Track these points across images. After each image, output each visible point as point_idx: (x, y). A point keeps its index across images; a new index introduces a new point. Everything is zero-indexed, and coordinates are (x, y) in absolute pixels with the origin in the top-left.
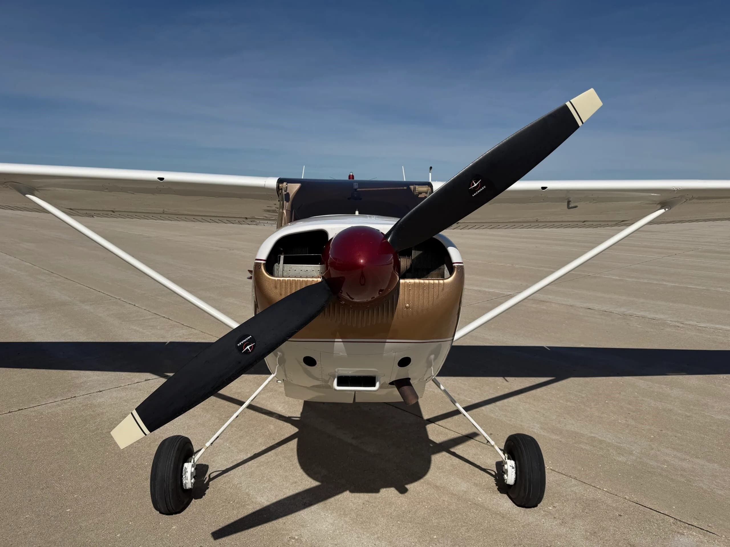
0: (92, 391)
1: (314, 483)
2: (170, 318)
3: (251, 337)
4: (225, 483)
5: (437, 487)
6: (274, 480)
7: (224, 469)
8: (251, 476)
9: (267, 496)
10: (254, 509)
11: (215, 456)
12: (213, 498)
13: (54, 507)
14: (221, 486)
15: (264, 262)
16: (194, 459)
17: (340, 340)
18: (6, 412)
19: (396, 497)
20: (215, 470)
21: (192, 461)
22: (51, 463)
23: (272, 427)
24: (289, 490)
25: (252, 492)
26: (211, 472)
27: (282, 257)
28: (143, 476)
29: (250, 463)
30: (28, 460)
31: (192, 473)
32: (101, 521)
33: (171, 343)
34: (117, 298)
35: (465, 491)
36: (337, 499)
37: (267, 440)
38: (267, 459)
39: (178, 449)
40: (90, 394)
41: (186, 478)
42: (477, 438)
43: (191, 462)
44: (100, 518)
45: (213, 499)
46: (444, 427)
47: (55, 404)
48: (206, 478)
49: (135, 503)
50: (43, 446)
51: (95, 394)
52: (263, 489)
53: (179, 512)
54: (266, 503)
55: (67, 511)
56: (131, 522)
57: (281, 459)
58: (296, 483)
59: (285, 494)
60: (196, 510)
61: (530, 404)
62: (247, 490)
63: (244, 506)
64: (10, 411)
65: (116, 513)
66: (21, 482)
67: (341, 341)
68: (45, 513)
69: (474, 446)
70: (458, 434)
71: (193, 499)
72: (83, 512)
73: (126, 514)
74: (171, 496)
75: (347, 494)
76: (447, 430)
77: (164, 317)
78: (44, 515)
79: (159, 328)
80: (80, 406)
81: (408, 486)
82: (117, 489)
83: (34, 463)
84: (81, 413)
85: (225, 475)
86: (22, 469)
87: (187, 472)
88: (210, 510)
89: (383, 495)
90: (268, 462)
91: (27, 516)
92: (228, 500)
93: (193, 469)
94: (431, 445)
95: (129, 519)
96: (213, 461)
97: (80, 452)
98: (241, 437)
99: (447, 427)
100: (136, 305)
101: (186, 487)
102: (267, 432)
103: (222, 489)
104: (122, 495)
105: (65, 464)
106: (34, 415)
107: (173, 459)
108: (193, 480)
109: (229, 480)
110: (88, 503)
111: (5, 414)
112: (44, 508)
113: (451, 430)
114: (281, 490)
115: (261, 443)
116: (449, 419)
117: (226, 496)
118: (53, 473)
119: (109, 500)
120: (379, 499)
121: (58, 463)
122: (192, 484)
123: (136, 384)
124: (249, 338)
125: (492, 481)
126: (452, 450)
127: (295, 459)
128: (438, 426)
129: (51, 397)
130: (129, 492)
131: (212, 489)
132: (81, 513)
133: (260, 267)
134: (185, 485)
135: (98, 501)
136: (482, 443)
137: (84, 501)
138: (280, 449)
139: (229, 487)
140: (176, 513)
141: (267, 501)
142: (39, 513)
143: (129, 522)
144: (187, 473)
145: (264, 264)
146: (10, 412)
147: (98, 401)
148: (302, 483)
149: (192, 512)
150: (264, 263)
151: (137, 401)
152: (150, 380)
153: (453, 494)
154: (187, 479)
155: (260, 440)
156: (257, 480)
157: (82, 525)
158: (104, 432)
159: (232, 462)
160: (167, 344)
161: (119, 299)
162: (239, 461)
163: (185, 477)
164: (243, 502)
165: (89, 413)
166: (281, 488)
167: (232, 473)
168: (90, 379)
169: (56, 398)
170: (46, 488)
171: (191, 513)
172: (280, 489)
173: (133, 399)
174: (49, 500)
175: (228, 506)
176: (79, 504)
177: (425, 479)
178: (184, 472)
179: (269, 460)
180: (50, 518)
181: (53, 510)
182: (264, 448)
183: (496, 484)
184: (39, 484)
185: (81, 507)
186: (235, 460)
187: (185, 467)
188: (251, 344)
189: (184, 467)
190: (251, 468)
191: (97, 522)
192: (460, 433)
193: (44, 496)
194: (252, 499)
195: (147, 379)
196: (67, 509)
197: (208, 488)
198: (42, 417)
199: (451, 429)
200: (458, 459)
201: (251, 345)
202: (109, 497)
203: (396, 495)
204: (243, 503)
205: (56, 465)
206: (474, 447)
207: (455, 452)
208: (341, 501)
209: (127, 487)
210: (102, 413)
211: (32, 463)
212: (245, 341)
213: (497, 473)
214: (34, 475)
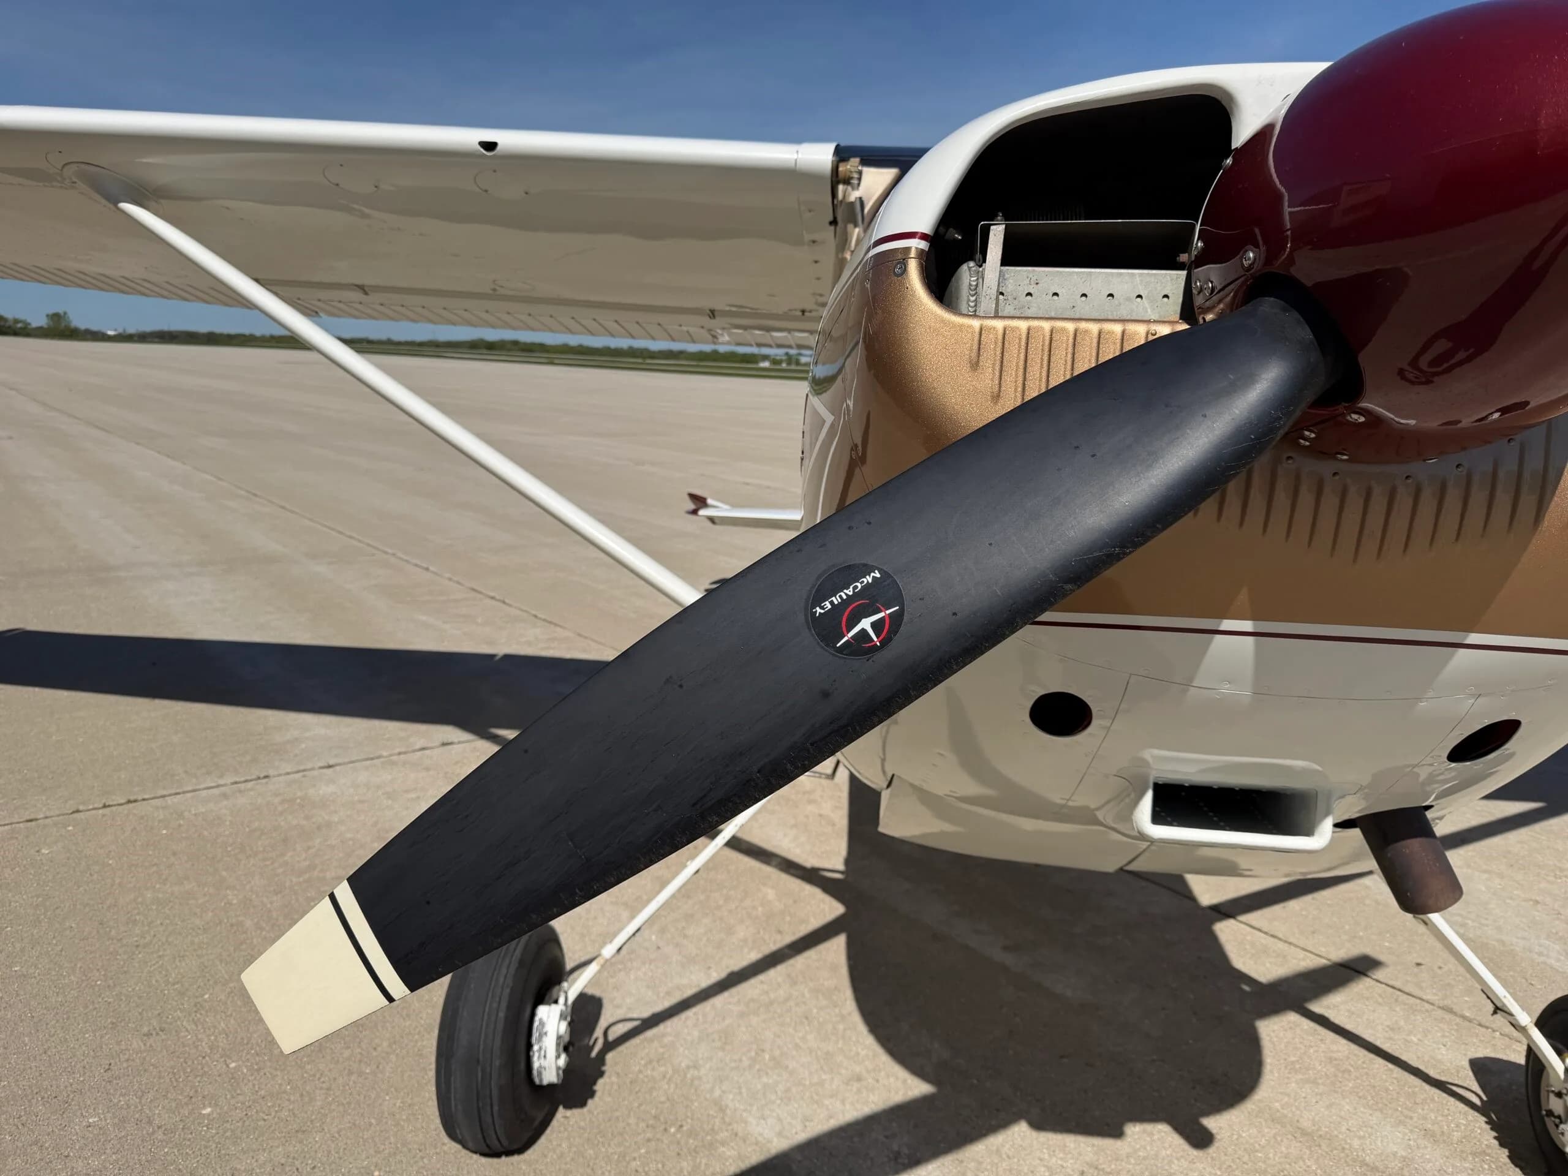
0: (309, 766)
1: (917, 1088)
2: (507, 601)
3: (878, 575)
4: (650, 1061)
5: (1304, 1133)
6: (792, 1065)
7: (646, 1013)
8: (725, 1043)
9: (779, 1119)
10: (743, 1161)
11: (620, 970)
12: (617, 1110)
13: (169, 1095)
14: (640, 1071)
15: (923, 245)
16: (566, 993)
17: (1247, 626)
18: (96, 806)
19: (1183, 1160)
20: (620, 1014)
21: (561, 1000)
22: (183, 957)
23: (771, 894)
24: (843, 1102)
25: (733, 1100)
26: (611, 1020)
27: (997, 234)
28: (421, 1018)
29: (718, 1001)
30: (124, 942)
31: (559, 1038)
32: (294, 1158)
33: (508, 658)
34: (390, 551)
35: (1404, 1159)
36: (994, 1148)
37: (762, 932)
38: (767, 993)
39: (521, 963)
40: (305, 773)
41: (543, 1053)
42: (1379, 974)
43: (556, 1002)
44: (291, 1149)
45: (617, 1114)
46: (1266, 933)
47: (216, 791)
48: (596, 1040)
49: (395, 1105)
50: (171, 904)
51: (315, 773)
52: (764, 1094)
53: (521, 1150)
54: (778, 1144)
55: (204, 1112)
56: (380, 1170)
57: (807, 995)
58: (859, 1079)
59: (831, 1117)
60: (570, 1147)
61: (1501, 876)
62: (717, 1093)
63: (711, 1146)
64: (107, 804)
65: (337, 1135)
66: (95, 1009)
67: (1250, 629)
68: (141, 1115)
69: (1380, 1000)
70: (1318, 958)
71: (561, 1109)
72: (247, 1123)
73: (365, 1141)
74: (496, 1108)
75: (1021, 1130)
76: (1281, 945)
77: (493, 598)
78: (138, 1122)
79: (479, 620)
80: (277, 800)
81: (1211, 1123)
82: (347, 1053)
83: (140, 953)
84: (276, 820)
85: (650, 1033)
86: (106, 970)
87: (546, 1034)
88: (611, 1150)
89: (1138, 1146)
90: (771, 1003)
91: (91, 1120)
92: (662, 1119)
93: (563, 1027)
94: (1246, 988)
95: (374, 1160)
96: (616, 988)
97: (262, 929)
98: (689, 917)
99: (1276, 934)
100: (432, 568)
101: (541, 1080)
102: (760, 909)
103: (643, 1082)
104: (361, 1074)
105: (218, 963)
106: (161, 817)
107: (507, 991)
108: (562, 1061)
109: (661, 1050)
110: (263, 1093)
111: (94, 812)
112: (140, 1098)
113: (1290, 943)
114: (817, 1102)
115: (745, 940)
116: (1277, 910)
117: (657, 1108)
118: (182, 985)
119: (321, 1088)
120: (1130, 1163)
121: (199, 956)
122: (561, 1072)
123: (419, 753)
124: (869, 579)
125: (1481, 1128)
126: (1316, 1007)
127: (846, 1000)
128: (1248, 929)
129: (209, 773)
130: (381, 1067)
131: (614, 1079)
132: (240, 1124)
133: (905, 270)
134: (540, 1074)
135: (291, 1088)
136: (1400, 990)
137: (254, 1085)
138: (800, 961)
139: (664, 1077)
140: (509, 1153)
141: (780, 1134)
142: (124, 1112)
143: (372, 1168)
144: (544, 1039)
145: (921, 253)
146: (105, 806)
147: (321, 792)
148: (877, 1081)
149: (558, 1151)
150: (922, 250)
151: (418, 798)
152: (455, 746)
153: (1364, 1164)
154: (545, 1057)
155: (742, 932)
156: (744, 1058)
157: (239, 1167)
158: (329, 875)
159: (668, 993)
160: (497, 658)
161: (394, 555)
162: (689, 992)
163: (540, 1048)
164: (707, 1134)
165: (295, 822)
166: (817, 1094)
167: (669, 1030)
168: (307, 734)
169: (221, 776)
170: (157, 1034)
171: (555, 1156)
172: (816, 1097)
173: (407, 791)
174: (160, 1072)
175: (662, 1142)
176: (239, 1092)
177: (1260, 1101)
178: (535, 1035)
179: (772, 996)
180: (154, 1132)
181: (164, 1108)
182: (754, 956)
183: (1495, 1138)
184: (142, 1019)
185: (243, 1103)
186: (678, 988)
187: (541, 1020)
188: (879, 611)
189: (537, 1019)
190: (724, 1019)
191: (283, 1161)
192: (1323, 954)
193: (148, 1059)
194: (735, 1126)
195: (445, 741)
196: (204, 1107)
197: (601, 1074)
198: (180, 825)
199: (1291, 940)
200: (1343, 1041)
201: (881, 615)
202: (322, 1080)
203: (1181, 1153)
204: (709, 1138)
205: (194, 962)
206: (1380, 1004)
207: (1326, 1015)
208: (1008, 1157)
209: (375, 1049)
210: (329, 825)
211: (134, 953)
212: (850, 592)
213: (1485, 1098)
214: (133, 989)
